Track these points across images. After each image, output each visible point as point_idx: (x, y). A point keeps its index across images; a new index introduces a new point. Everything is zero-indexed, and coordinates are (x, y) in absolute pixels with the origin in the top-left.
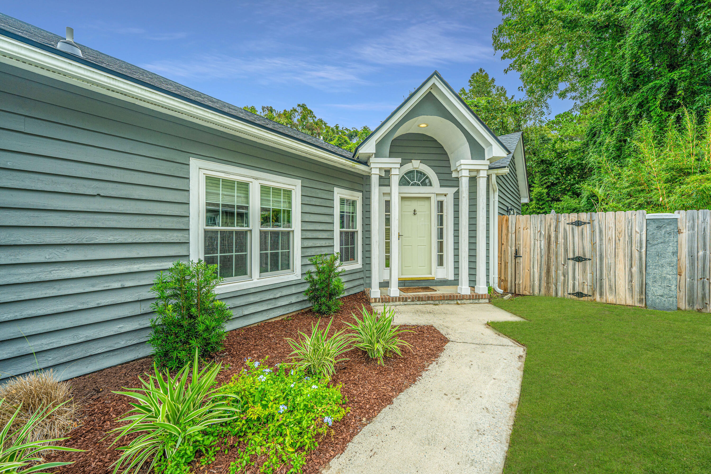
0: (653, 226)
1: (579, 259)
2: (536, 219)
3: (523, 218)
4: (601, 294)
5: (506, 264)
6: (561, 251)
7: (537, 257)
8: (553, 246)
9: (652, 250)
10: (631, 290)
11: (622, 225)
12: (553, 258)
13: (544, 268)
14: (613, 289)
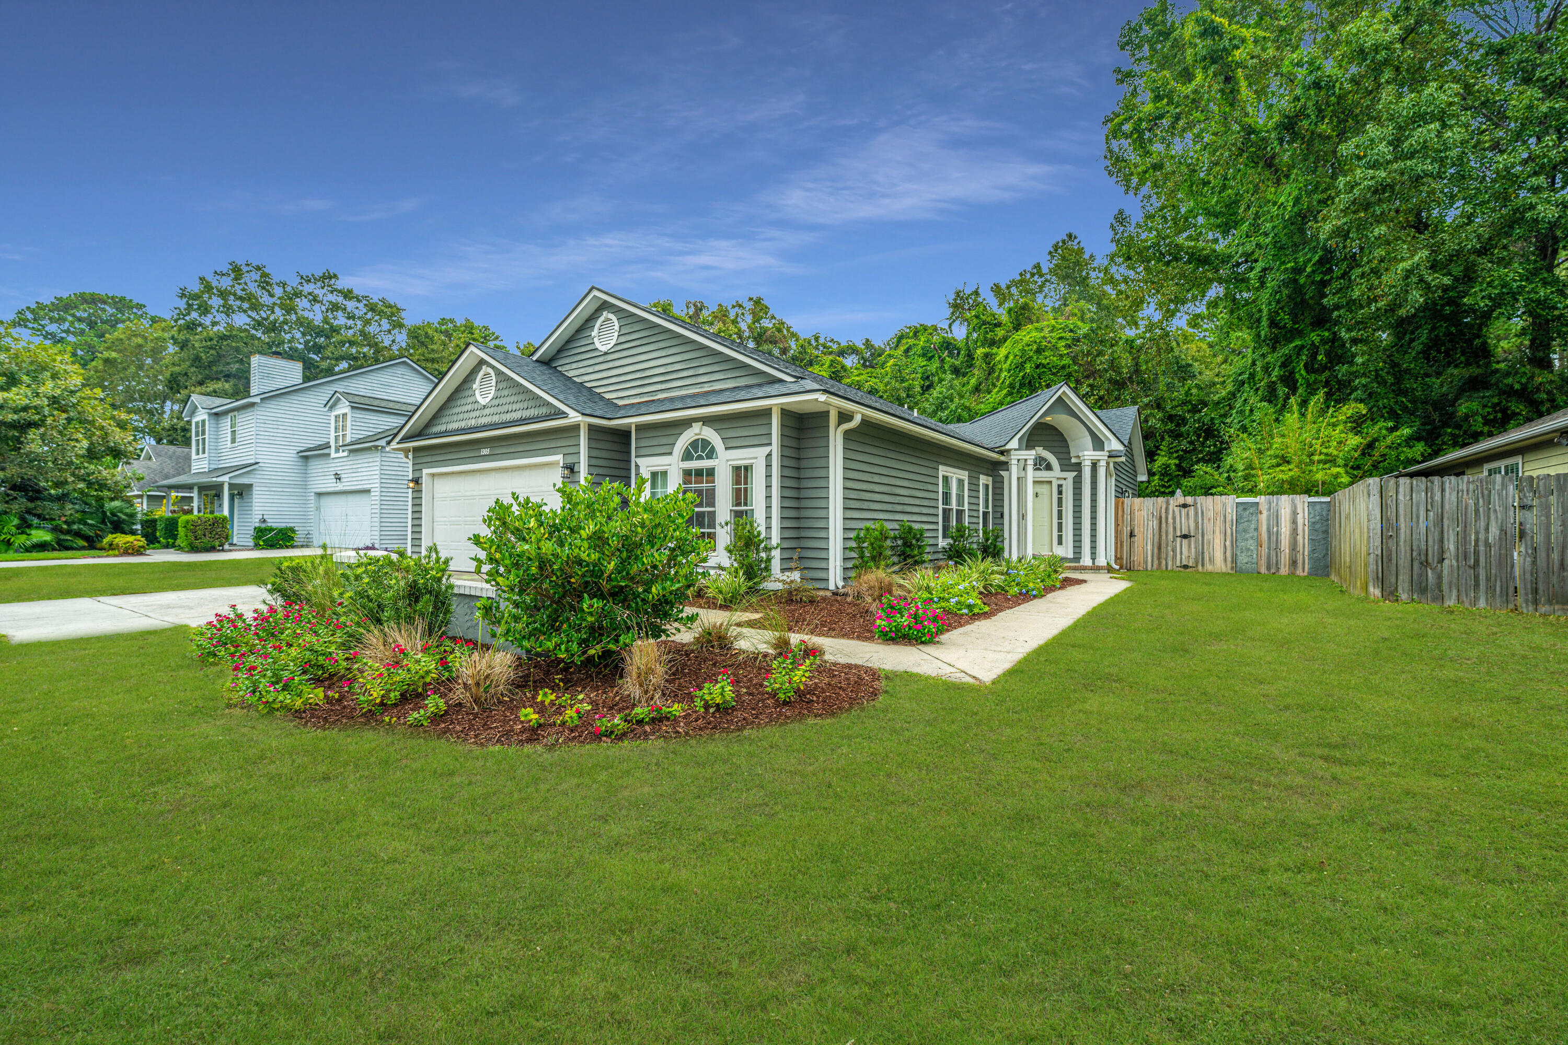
0: (1241, 508)
1: (1185, 537)
2: (1149, 502)
3: (1137, 501)
4: (1203, 565)
5: (1122, 543)
6: (1171, 530)
7: (1150, 535)
8: (1164, 525)
9: (1240, 527)
10: (1225, 560)
11: (1219, 507)
12: (1164, 537)
13: (1156, 545)
14: (1212, 560)
